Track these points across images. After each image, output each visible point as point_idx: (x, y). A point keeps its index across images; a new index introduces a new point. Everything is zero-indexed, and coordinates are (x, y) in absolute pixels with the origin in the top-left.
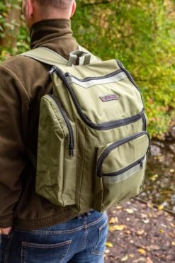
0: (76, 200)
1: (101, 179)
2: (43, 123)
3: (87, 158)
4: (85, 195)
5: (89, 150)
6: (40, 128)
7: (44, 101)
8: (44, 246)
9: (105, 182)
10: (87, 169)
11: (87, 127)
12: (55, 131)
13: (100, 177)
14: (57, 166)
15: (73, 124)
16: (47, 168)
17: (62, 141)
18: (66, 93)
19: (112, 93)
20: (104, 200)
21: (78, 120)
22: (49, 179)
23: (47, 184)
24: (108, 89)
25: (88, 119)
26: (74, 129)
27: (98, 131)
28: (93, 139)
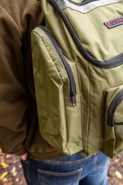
0: (83, 146)
1: (113, 128)
2: (37, 64)
3: (94, 104)
4: (94, 140)
5: (96, 95)
6: (35, 70)
7: (34, 36)
8: (56, 174)
9: (118, 131)
10: (94, 116)
11: (91, 67)
12: (50, 75)
13: (112, 126)
14: (58, 116)
15: (72, 64)
16: (48, 115)
17: (60, 87)
18: (59, 22)
19: (119, 16)
20: (116, 148)
21: (78, 58)
22: (51, 127)
23: (50, 132)
24: (113, 12)
25: (91, 55)
26: (74, 71)
27: (106, 70)
28: (100, 82)
